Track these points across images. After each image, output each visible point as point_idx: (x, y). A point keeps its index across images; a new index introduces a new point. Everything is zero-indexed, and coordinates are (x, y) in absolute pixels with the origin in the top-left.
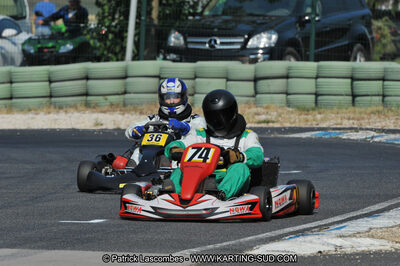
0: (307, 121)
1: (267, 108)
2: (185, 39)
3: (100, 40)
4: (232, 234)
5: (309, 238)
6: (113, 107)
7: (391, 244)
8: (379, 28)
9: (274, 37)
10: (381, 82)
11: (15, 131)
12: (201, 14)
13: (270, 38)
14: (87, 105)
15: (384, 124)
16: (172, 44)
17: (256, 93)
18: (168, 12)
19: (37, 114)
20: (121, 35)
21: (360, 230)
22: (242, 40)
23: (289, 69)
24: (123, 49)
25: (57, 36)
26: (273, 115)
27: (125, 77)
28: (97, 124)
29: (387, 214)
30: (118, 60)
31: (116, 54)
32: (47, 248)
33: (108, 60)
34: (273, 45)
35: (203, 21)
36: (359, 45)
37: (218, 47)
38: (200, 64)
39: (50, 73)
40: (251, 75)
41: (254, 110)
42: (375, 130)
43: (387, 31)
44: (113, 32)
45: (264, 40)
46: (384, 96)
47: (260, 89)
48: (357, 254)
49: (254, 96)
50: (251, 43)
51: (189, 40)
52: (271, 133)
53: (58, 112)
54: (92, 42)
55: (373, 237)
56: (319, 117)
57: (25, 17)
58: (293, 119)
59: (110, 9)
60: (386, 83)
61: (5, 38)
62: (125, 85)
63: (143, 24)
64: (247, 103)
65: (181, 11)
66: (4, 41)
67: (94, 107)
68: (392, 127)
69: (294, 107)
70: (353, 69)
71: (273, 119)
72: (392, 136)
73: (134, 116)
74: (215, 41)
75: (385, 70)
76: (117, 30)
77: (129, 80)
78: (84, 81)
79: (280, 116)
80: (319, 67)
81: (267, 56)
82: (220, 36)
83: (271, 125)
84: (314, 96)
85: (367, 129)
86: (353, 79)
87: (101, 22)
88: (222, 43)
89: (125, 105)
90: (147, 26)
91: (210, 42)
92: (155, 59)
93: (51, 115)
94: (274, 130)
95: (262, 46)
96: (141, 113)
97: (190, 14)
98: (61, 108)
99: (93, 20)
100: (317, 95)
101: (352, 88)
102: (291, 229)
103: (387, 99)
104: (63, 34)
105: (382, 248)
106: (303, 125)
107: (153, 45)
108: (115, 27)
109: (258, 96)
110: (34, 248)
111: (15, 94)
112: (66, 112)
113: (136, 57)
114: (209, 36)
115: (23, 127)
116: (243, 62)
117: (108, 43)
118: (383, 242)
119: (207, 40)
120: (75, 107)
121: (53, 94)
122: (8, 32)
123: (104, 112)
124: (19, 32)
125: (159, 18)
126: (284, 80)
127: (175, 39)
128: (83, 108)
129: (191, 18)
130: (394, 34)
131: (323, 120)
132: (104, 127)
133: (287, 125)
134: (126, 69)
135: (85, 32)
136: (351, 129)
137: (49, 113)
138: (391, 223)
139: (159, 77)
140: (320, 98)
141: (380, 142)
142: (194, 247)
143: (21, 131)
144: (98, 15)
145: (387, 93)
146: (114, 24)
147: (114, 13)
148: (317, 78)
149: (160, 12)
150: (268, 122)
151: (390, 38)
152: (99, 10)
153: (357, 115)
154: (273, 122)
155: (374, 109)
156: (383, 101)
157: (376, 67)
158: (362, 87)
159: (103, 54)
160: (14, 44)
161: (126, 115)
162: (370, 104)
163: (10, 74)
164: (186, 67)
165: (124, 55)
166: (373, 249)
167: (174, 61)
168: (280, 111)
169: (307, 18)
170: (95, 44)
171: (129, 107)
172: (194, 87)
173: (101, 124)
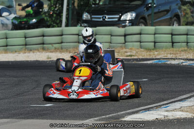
0: (150, 55)
1: (131, 49)
2: (91, 16)
3: (50, 17)
4: (114, 110)
5: (151, 112)
6: (56, 50)
7: (191, 114)
8: (185, 10)
9: (134, 15)
10: (186, 36)
11: (9, 62)
12: (98, 4)
13: (132, 15)
14: (44, 49)
15: (187, 56)
16: (84, 19)
17: (125, 42)
18: (82, 3)
19: (19, 53)
20: (60, 14)
21: (176, 108)
22: (118, 16)
23: (141, 30)
24: (61, 21)
25: (28, 15)
26: (134, 53)
27: (62, 35)
28: (48, 58)
29: (189, 100)
30: (58, 27)
31: (57, 24)
32: (24, 118)
33: (53, 27)
34: (133, 19)
35: (99, 7)
36: (175, 18)
37: (107, 20)
38: (98, 28)
39: (25, 34)
40: (123, 33)
41: (125, 50)
42: (183, 60)
43: (188, 11)
44: (56, 14)
45: (129, 16)
46: (187, 43)
47: (127, 40)
48: (175, 119)
49: (124, 43)
50: (123, 18)
51: (93, 16)
52: (133, 61)
53: (29, 53)
54: (45, 18)
55: (182, 111)
56: (156, 53)
57: (13, 7)
58: (143, 54)
59: (54, 2)
60: (188, 36)
61: (3, 17)
62: (62, 39)
63: (70, 9)
64: (121, 47)
65: (88, 2)
66: (3, 18)
67: (47, 50)
68: (192, 58)
69: (144, 48)
70: (172, 30)
71: (134, 54)
72: (192, 62)
73: (66, 54)
74: (105, 17)
75: (188, 30)
76: (58, 12)
77: (63, 36)
78: (42, 37)
79: (137, 53)
80: (156, 29)
81: (130, 24)
82: (108, 14)
83: (133, 57)
84: (153, 43)
85: (179, 59)
86: (172, 35)
87: (50, 8)
88: (109, 18)
89: (62, 48)
90: (72, 10)
91: (103, 17)
92: (76, 26)
93: (26, 54)
94: (134, 60)
95: (128, 19)
97: (93, 4)
98: (31, 50)
99: (46, 8)
100: (155, 42)
101: (172, 39)
102: (143, 108)
103: (189, 44)
104: (31, 14)
105: (187, 116)
106: (148, 57)
107: (75, 19)
108: (57, 11)
109: (126, 43)
111: (9, 44)
112: (33, 52)
113: (67, 25)
114: (102, 15)
115: (13, 60)
116: (119, 27)
117: (54, 19)
118: (188, 113)
119: (101, 16)
120: (38, 50)
121: (27, 44)
122: (5, 14)
123: (51, 52)
124: (10, 14)
125: (78, 6)
126: (139, 36)
127: (86, 16)
128: (41, 50)
129: (93, 6)
130: (192, 12)
131: (158, 55)
132: (52, 59)
133: (141, 57)
134: (62, 31)
135: (42, 13)
136: (172, 59)
137: (25, 53)
138: (191, 104)
139: (78, 35)
140: (156, 44)
141: (186, 65)
142: (95, 117)
143: (11, 62)
144: (48, 5)
145: (189, 41)
146: (56, 9)
147: (56, 4)
148: (155, 34)
149: (78, 3)
150: (131, 56)
151: (190, 14)
152: (49, 2)
153: (175, 52)
154: (134, 56)
155: (183, 49)
156: (187, 45)
157: (183, 28)
158: (176, 38)
159: (51, 24)
160: (8, 19)
161: (63, 53)
162: (181, 47)
163: (6, 34)
165: (61, 24)
166: (183, 117)
168: (137, 50)
169: (150, 5)
170: (47, 19)
171: (64, 49)
173: (50, 58)
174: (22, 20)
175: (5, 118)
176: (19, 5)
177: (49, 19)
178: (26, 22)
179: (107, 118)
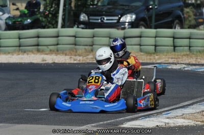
0: (151, 59)
2: (88, 17)
3: (45, 18)
4: (112, 117)
5: (152, 119)
6: (51, 52)
7: (193, 122)
8: (188, 12)
9: (134, 16)
10: (188, 40)
11: (2, 64)
12: (97, 5)
13: (132, 17)
14: (38, 51)
15: (190, 61)
16: (82, 20)
18: (79, 3)
19: (13, 55)
20: (55, 15)
21: (178, 115)
22: (117, 18)
23: (142, 32)
24: (57, 22)
25: (23, 15)
27: (58, 36)
28: (43, 60)
29: (192, 107)
30: (54, 28)
31: (53, 25)
32: (18, 123)
33: (49, 28)
34: (133, 21)
35: (98, 8)
36: (177, 21)
37: (105, 21)
38: (96, 30)
39: (19, 34)
40: (122, 36)
42: (185, 64)
43: (191, 14)
44: (51, 14)
45: (129, 18)
47: (127, 43)
50: (122, 20)
51: (90, 18)
53: (23, 54)
54: (41, 18)
55: (184, 118)
56: (157, 57)
57: (7, 6)
58: (143, 58)
59: (50, 2)
60: (191, 40)
62: (58, 41)
63: (67, 9)
65: (86, 3)
67: (42, 52)
68: (194, 63)
69: (144, 52)
70: (174, 33)
73: (62, 56)
74: (104, 19)
75: (191, 33)
76: (53, 13)
77: (60, 38)
78: (37, 39)
80: (157, 32)
81: (130, 26)
82: (106, 16)
84: (154, 47)
85: (181, 64)
86: (174, 38)
87: (45, 8)
88: (107, 20)
89: (57, 50)
90: (69, 10)
91: (101, 19)
92: (72, 27)
93: (20, 56)
95: (127, 21)
96: (66, 55)
97: (91, 5)
98: (25, 52)
101: (174, 43)
102: (142, 114)
103: (191, 48)
104: (26, 14)
107: (72, 20)
108: (53, 11)
110: (11, 123)
111: (2, 45)
112: (28, 54)
113: (63, 26)
114: (101, 16)
116: (118, 29)
117: (49, 19)
119: (99, 18)
120: (32, 52)
121: (21, 45)
123: (47, 54)
124: (4, 13)
125: (75, 6)
126: (139, 39)
127: (83, 17)
128: (36, 52)
129: (91, 7)
130: (195, 15)
132: (47, 62)
134: (58, 32)
136: (173, 63)
137: (19, 54)
138: (194, 111)
139: (75, 37)
140: (157, 47)
141: (188, 70)
143: (4, 64)
144: (44, 5)
145: (191, 45)
146: (52, 9)
147: (52, 4)
148: (156, 37)
149: (75, 4)
151: (193, 17)
152: (45, 2)
153: (176, 57)
155: (185, 53)
156: (189, 49)
159: (46, 25)
160: (1, 19)
161: (58, 56)
162: (183, 51)
164: (89, 32)
165: (57, 25)
167: (83, 28)
168: (137, 54)
169: (151, 7)
171: (60, 52)
172: (93, 42)
173: (46, 61)
174: (16, 20)
176: (14, 4)
178: (21, 22)
179: (105, 124)
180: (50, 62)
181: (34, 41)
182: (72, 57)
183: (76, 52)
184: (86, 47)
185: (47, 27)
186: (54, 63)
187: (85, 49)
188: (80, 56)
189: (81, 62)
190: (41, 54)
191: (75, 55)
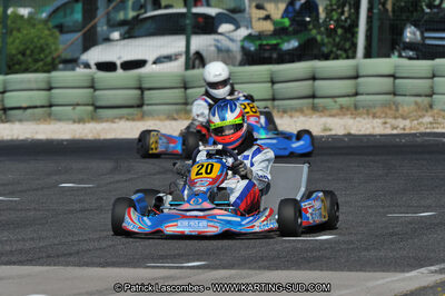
2: (422, 33)
3: (329, 36)
6: (343, 110)
12: (439, 6)
14: (314, 108)
16: (407, 40)
18: (402, 4)
20: (351, 29)
24: (354, 45)
25: (280, 32)
27: (356, 77)
28: (325, 130)
30: (348, 58)
31: (346, 51)
33: (337, 57)
35: (441, 14)
38: (438, 61)
39: (272, 73)
44: (342, 27)
51: (426, 35)
53: (282, 117)
54: (319, 38)
57: (244, 11)
61: (221, 34)
62: (357, 86)
63: (376, 17)
65: (417, 3)
66: (220, 37)
67: (322, 111)
73: (367, 120)
76: (347, 25)
77: (360, 80)
78: (311, 82)
87: (328, 16)
89: (356, 107)
92: (389, 56)
96: (374, 116)
98: (285, 112)
99: (322, 15)
104: (287, 28)
107: (386, 40)
108: (345, 21)
110: (255, 269)
112: (291, 117)
113: (368, 55)
117: (337, 39)
120: (301, 111)
121: (276, 97)
122: (225, 28)
123: (331, 116)
124: (238, 27)
125: (394, 11)
127: (411, 33)
128: (310, 112)
129: (428, 10)
132: (333, 133)
134: (357, 68)
135: (311, 26)
139: (394, 76)
146: (343, 18)
147: (344, 6)
149: (394, 4)
152: (328, 1)
159: (332, 52)
160: (232, 40)
161: (358, 119)
164: (424, 65)
165: (355, 52)
167: (410, 58)
170: (322, 40)
171: (361, 110)
172: (432, 87)
173: (330, 130)
174: (265, 42)
175: (224, 268)
176: (259, 7)
177: (326, 40)
178: (275, 47)
180: (341, 132)
181: (305, 87)
182: (388, 120)
183: (397, 110)
184: (419, 99)
185: (332, 56)
186: (349, 135)
187: (416, 103)
188: (404, 118)
189: (407, 131)
190: (321, 116)
191: (395, 118)
